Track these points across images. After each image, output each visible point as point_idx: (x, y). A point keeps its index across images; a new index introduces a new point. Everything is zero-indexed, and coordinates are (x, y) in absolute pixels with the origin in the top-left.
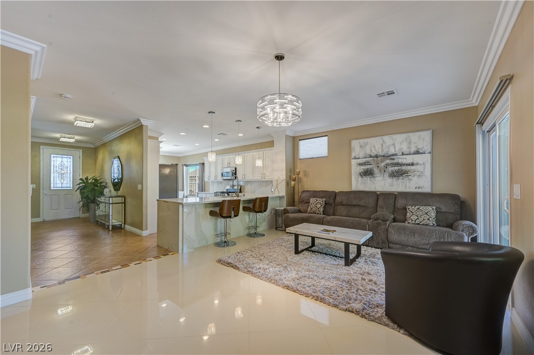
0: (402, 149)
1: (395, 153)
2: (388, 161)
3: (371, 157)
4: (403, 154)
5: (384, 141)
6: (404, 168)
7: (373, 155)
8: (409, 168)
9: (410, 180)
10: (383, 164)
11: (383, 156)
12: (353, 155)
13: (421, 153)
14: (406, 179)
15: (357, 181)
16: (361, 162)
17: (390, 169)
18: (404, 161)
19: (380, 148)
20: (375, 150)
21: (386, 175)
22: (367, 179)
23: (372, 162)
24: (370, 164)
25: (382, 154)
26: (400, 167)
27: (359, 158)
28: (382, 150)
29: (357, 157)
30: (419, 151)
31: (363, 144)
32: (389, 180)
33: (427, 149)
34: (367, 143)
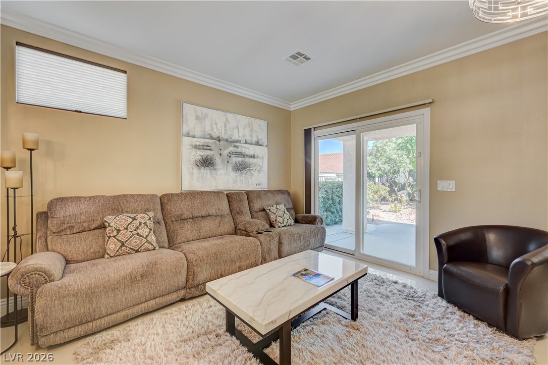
0: (245, 136)
1: (240, 139)
2: (232, 149)
3: (211, 138)
4: (246, 143)
5: (227, 120)
6: (247, 160)
7: (214, 136)
8: (251, 160)
9: (252, 175)
10: (226, 152)
11: (227, 140)
12: (185, 129)
13: (260, 145)
14: (249, 174)
15: (192, 174)
16: (198, 144)
17: (235, 160)
18: (247, 152)
19: (223, 129)
20: (218, 130)
21: (230, 167)
22: (206, 171)
23: (213, 147)
24: (210, 150)
25: (226, 137)
26: (243, 159)
27: (194, 137)
28: (225, 130)
29: (191, 134)
30: (258, 142)
31: (200, 115)
32: (233, 175)
33: (264, 141)
34: (206, 116)
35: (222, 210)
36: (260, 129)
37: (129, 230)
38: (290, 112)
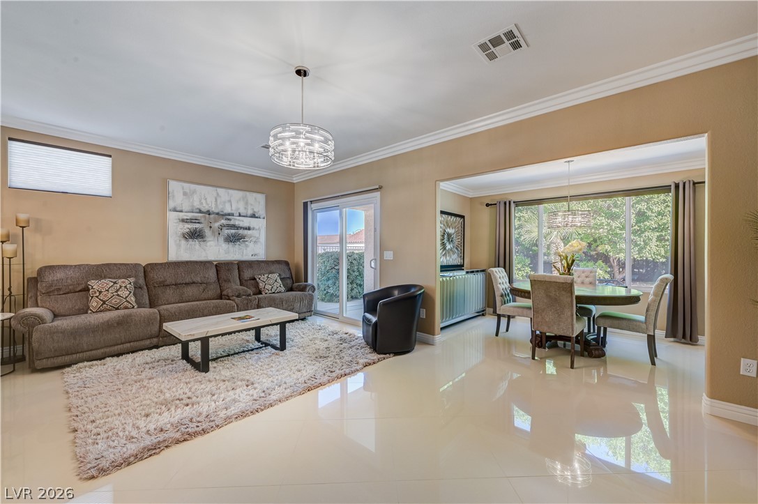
0: (239, 209)
1: (233, 212)
2: (223, 222)
3: (200, 212)
4: (240, 215)
5: (218, 194)
6: (241, 232)
7: (203, 210)
8: (246, 232)
9: (247, 246)
10: (217, 225)
11: (218, 214)
12: (171, 204)
13: (257, 218)
14: (243, 245)
15: (179, 246)
16: (185, 217)
17: (226, 232)
18: (242, 224)
19: (214, 203)
20: (207, 204)
21: (221, 239)
22: (195, 244)
23: (202, 220)
24: (199, 223)
25: (216, 211)
26: (236, 231)
27: (181, 211)
28: (216, 204)
29: (178, 209)
30: (254, 215)
31: (188, 191)
32: (224, 246)
33: (262, 213)
34: (194, 192)
35: (208, 278)
36: (256, 201)
37: (110, 292)
38: (294, 183)
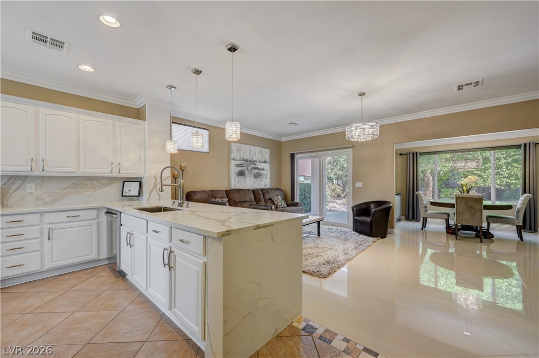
0: (259, 158)
1: (256, 160)
2: (253, 166)
3: (244, 160)
4: (259, 162)
5: (250, 149)
6: (260, 171)
7: (245, 159)
8: (262, 171)
9: (262, 180)
10: (250, 168)
11: (250, 161)
12: (232, 156)
13: (266, 163)
15: (235, 180)
16: (238, 164)
17: (255, 171)
18: (260, 167)
20: (246, 156)
21: (252, 176)
22: (241, 178)
23: (244, 165)
24: (243, 167)
26: (258, 171)
28: (250, 156)
29: (235, 159)
30: (265, 161)
32: (253, 180)
33: (268, 160)
34: (241, 149)
35: (251, 198)
36: (266, 153)
38: (280, 142)
